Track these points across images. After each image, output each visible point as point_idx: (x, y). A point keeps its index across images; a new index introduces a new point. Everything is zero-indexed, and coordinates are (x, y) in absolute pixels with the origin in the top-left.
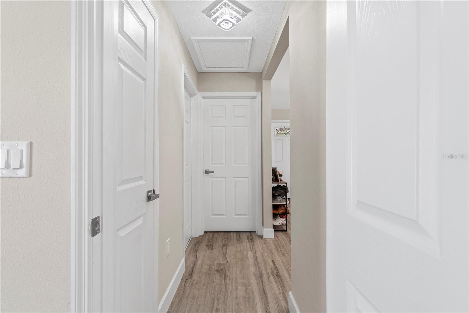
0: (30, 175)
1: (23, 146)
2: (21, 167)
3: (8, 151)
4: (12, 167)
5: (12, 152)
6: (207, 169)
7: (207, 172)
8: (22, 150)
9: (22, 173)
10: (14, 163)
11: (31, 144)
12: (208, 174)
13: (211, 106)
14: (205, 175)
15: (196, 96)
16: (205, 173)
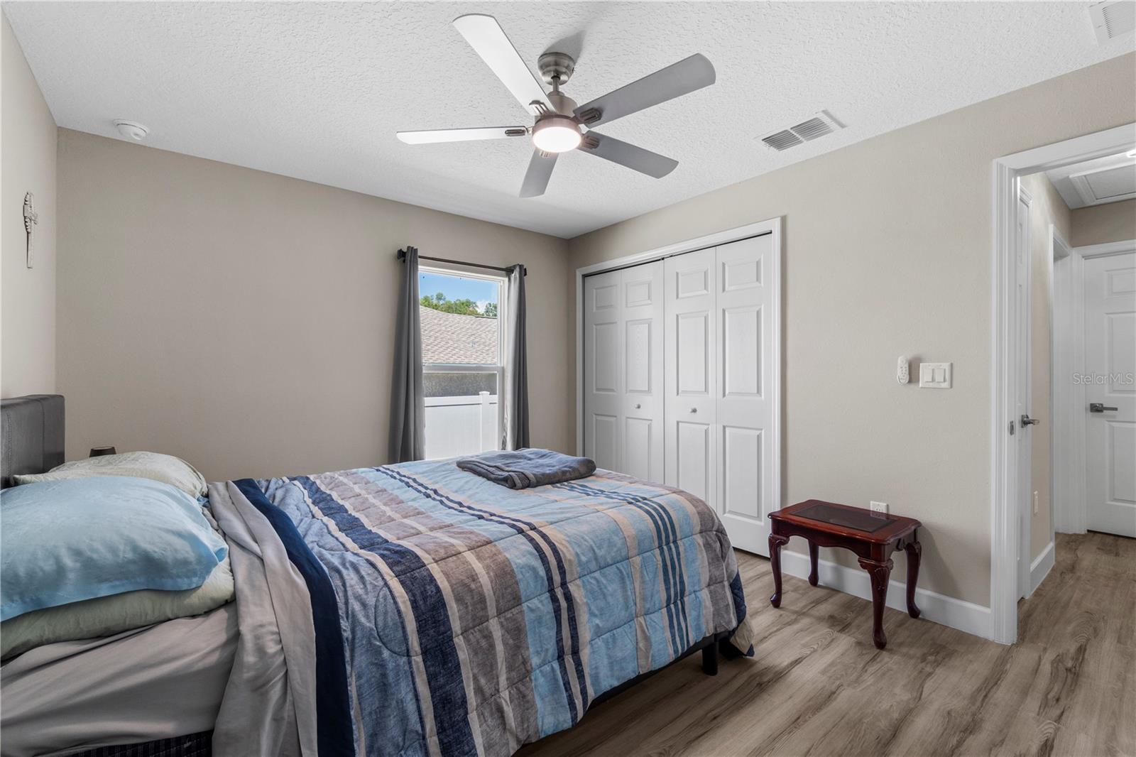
0: (951, 387)
1: (946, 366)
2: (945, 381)
3: (933, 370)
4: (937, 381)
5: (936, 371)
6: (1096, 401)
7: (1096, 409)
8: (945, 370)
9: (946, 385)
10: (939, 378)
11: (952, 365)
12: (1100, 414)
13: (1107, 271)
14: (1090, 414)
15: (1069, 258)
16: (1089, 409)
